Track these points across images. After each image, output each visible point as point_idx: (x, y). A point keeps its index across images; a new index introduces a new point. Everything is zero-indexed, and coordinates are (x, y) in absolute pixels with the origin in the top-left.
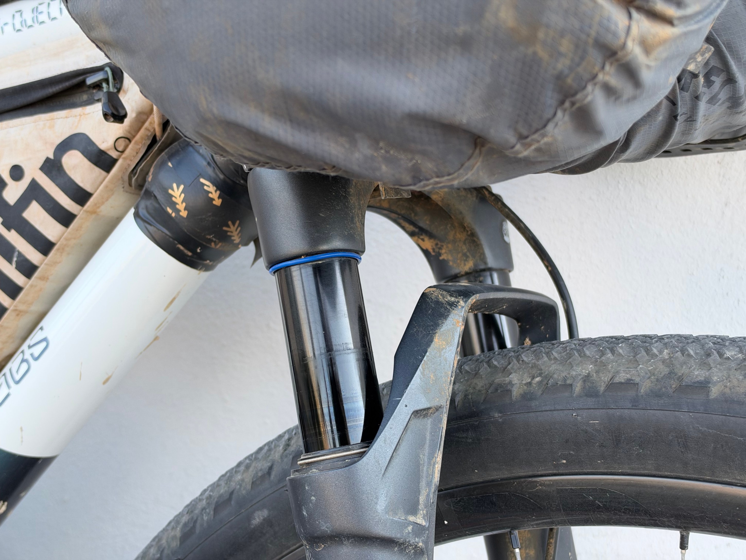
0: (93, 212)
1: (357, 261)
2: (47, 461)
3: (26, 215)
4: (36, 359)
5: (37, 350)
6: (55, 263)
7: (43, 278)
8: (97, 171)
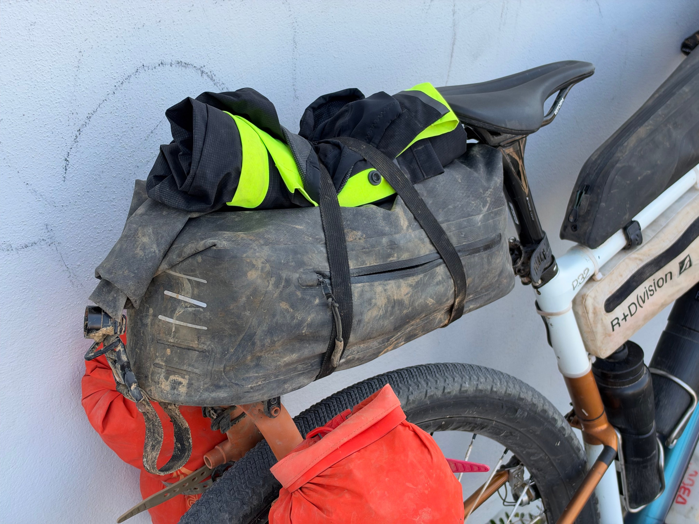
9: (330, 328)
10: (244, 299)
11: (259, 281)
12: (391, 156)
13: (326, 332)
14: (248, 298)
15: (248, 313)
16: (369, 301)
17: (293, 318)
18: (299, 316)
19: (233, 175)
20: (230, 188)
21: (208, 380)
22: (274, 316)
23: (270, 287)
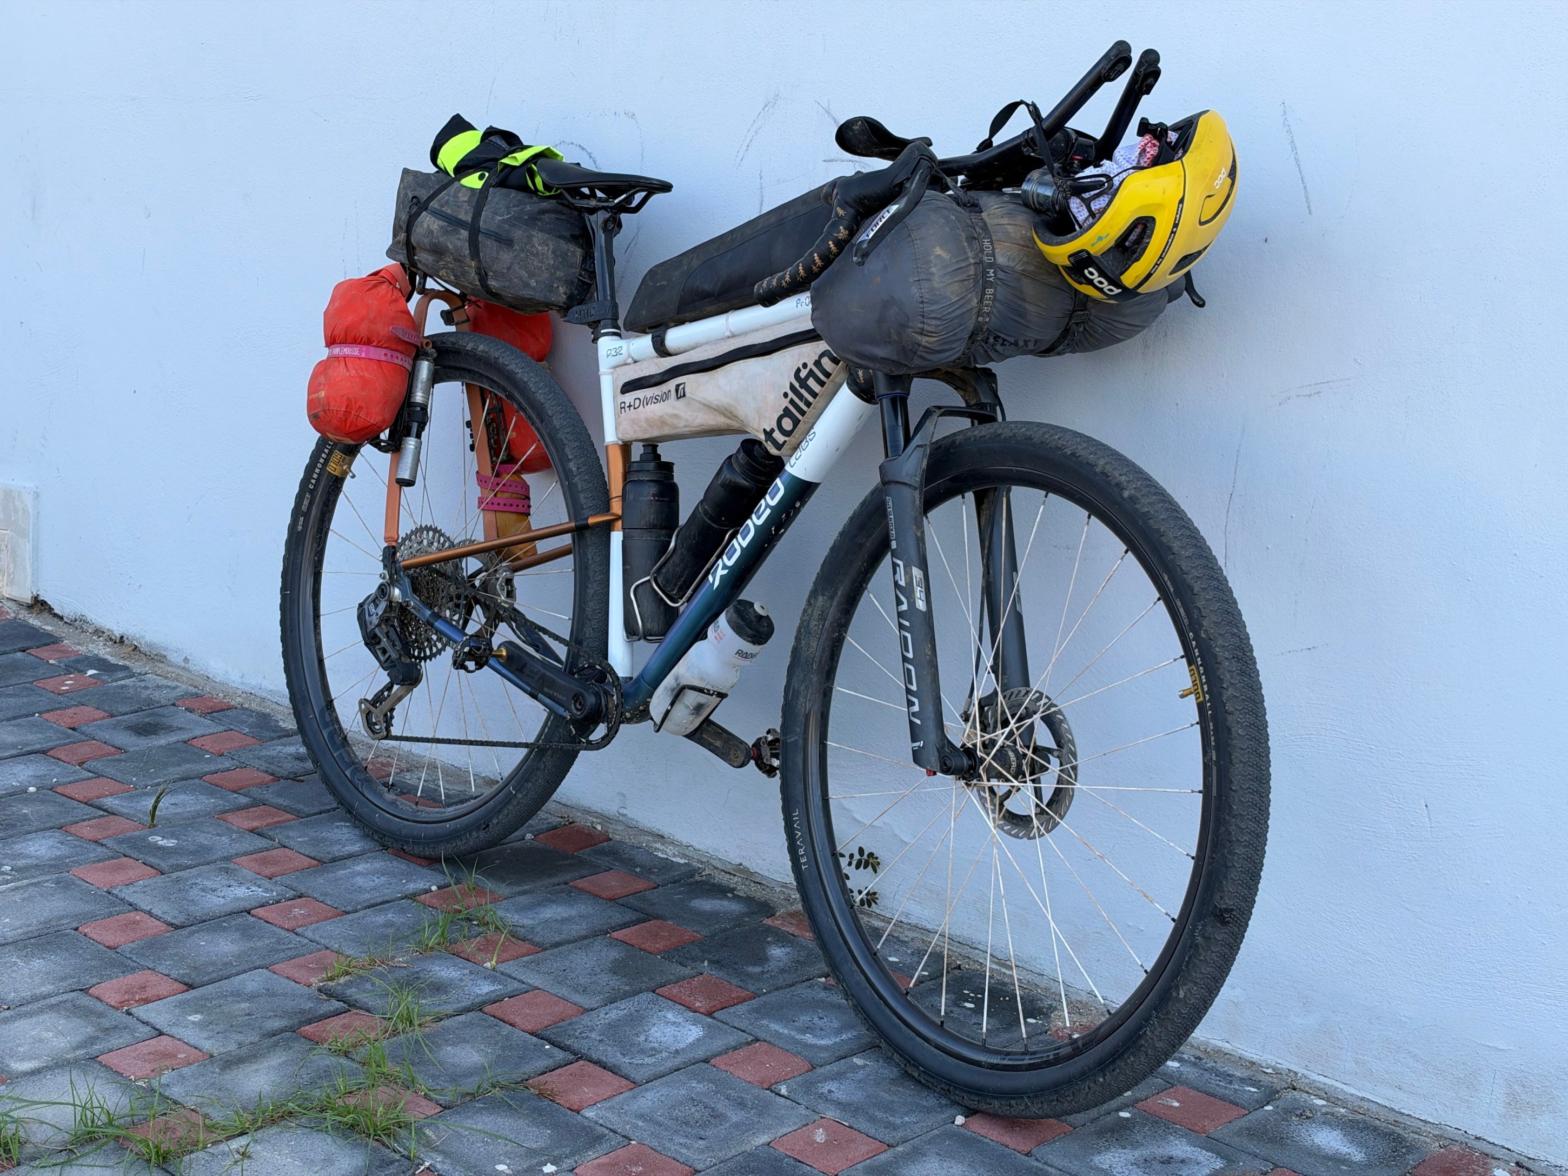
0: (832, 381)
1: (907, 399)
2: (817, 485)
3: (808, 383)
4: (811, 440)
5: (811, 437)
6: (818, 402)
7: (814, 408)
8: (834, 365)
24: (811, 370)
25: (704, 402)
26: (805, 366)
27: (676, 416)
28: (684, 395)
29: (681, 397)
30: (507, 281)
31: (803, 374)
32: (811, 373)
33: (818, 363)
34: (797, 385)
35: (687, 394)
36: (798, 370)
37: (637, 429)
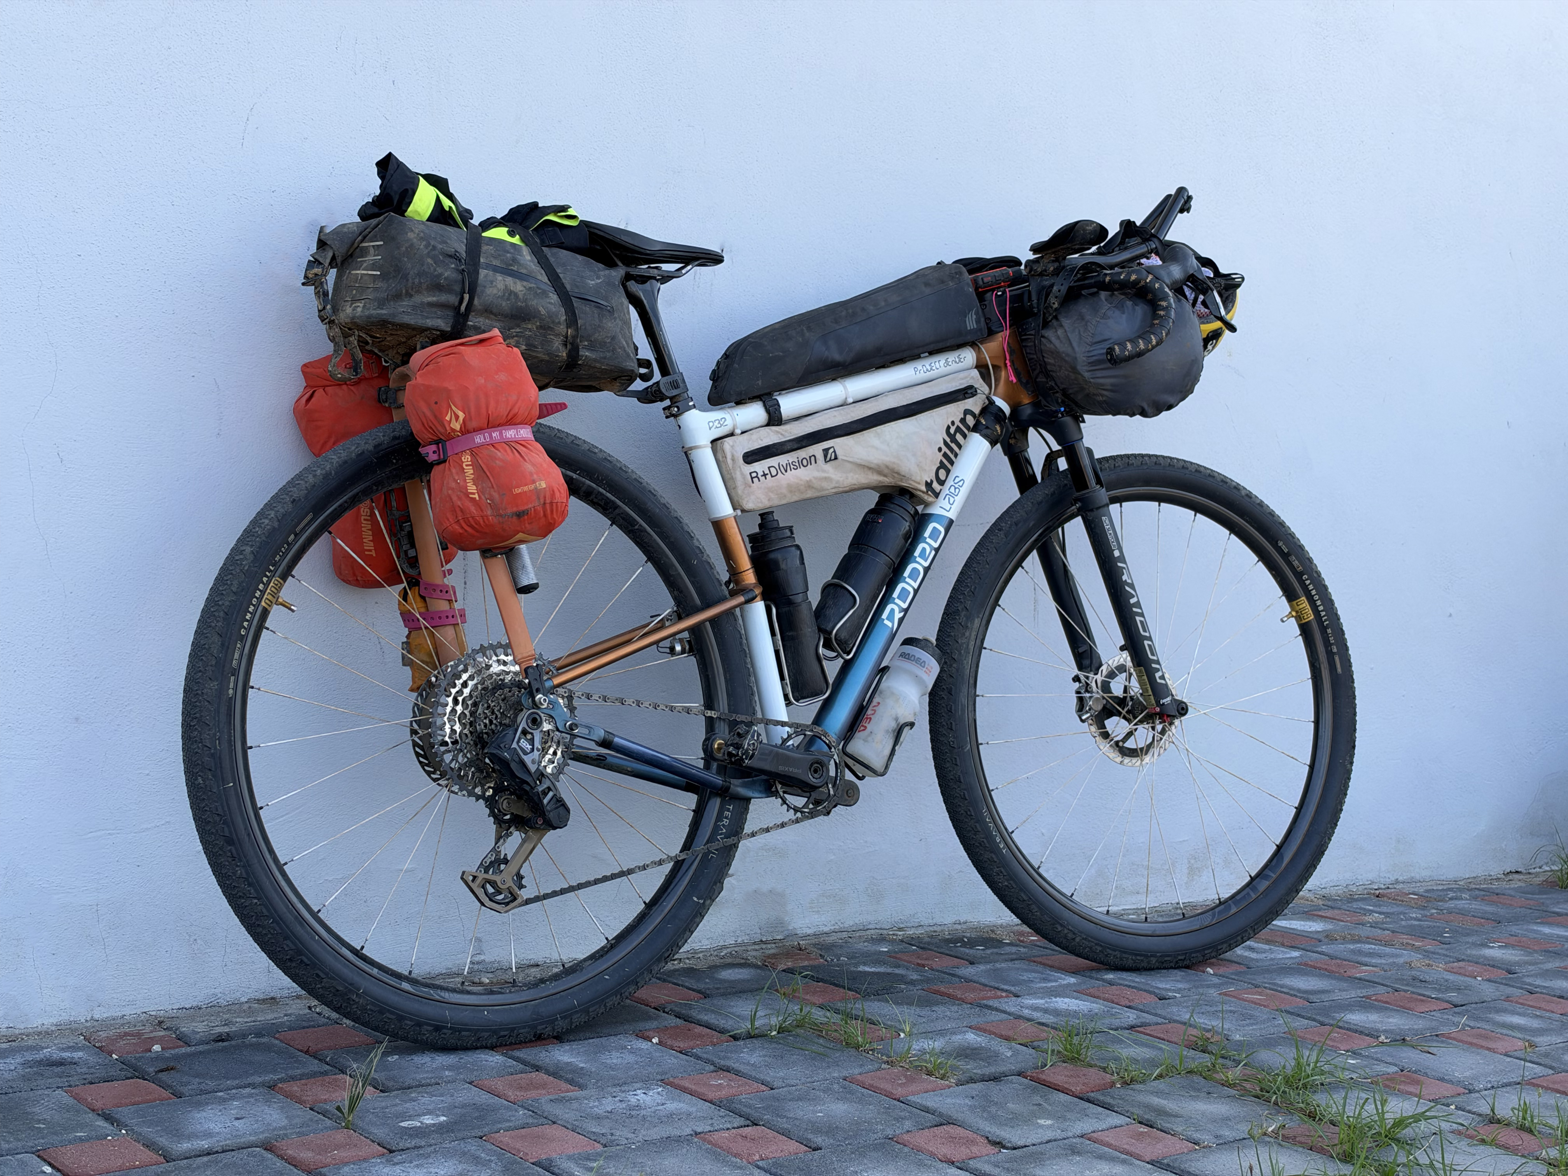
3: (956, 437)
4: (961, 486)
6: (962, 451)
9: (461, 286)
10: (404, 249)
11: (415, 240)
12: (528, 228)
13: (457, 288)
14: (406, 248)
15: (406, 259)
16: (492, 282)
17: (435, 270)
18: (439, 270)
19: (410, 192)
20: (407, 200)
21: (376, 304)
22: (423, 265)
23: (422, 247)
24: (958, 427)
25: (859, 461)
26: (953, 423)
27: (826, 479)
28: (836, 458)
29: (830, 460)
30: (609, 351)
31: (952, 431)
32: (958, 429)
33: (963, 421)
34: (948, 440)
35: (840, 457)
36: (948, 428)
37: (772, 496)
